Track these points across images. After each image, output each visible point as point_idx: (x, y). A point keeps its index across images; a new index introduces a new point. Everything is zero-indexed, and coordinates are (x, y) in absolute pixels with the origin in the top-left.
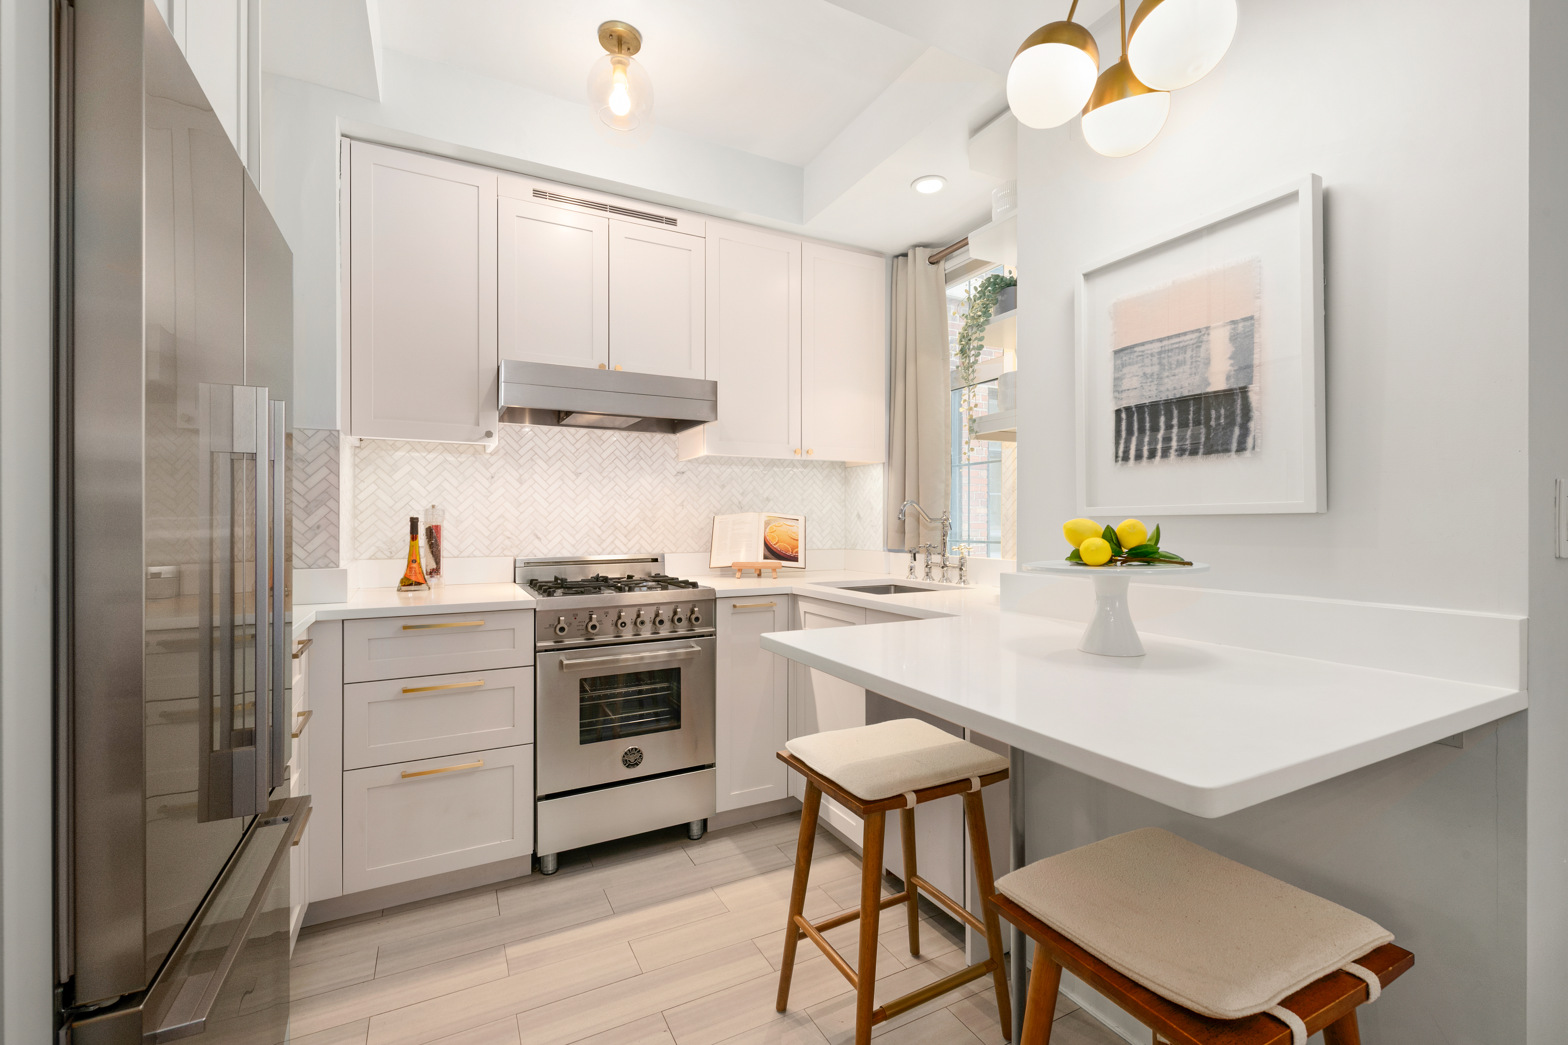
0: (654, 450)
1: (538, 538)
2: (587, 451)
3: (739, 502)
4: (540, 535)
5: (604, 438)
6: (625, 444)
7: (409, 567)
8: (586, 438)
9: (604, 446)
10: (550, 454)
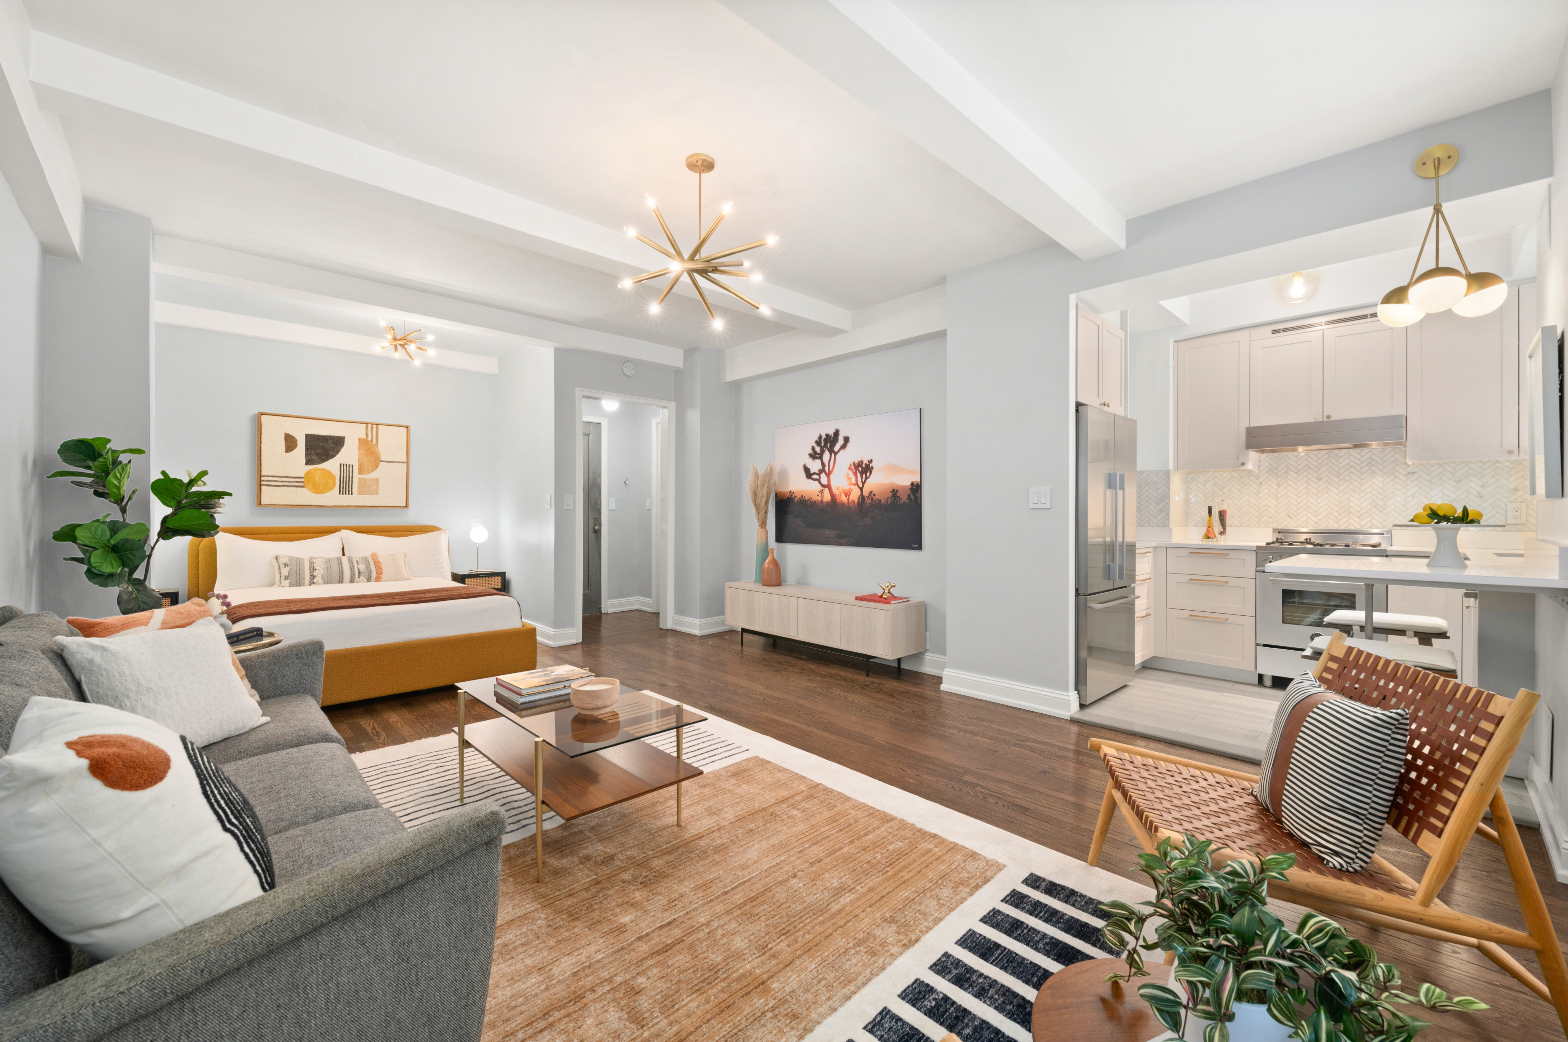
0: (1385, 459)
1: (1290, 517)
2: (1326, 464)
3: (1478, 493)
4: (1291, 516)
5: (1340, 455)
6: (1359, 457)
7: (1208, 530)
8: (1327, 456)
9: (1340, 460)
10: (1299, 468)
